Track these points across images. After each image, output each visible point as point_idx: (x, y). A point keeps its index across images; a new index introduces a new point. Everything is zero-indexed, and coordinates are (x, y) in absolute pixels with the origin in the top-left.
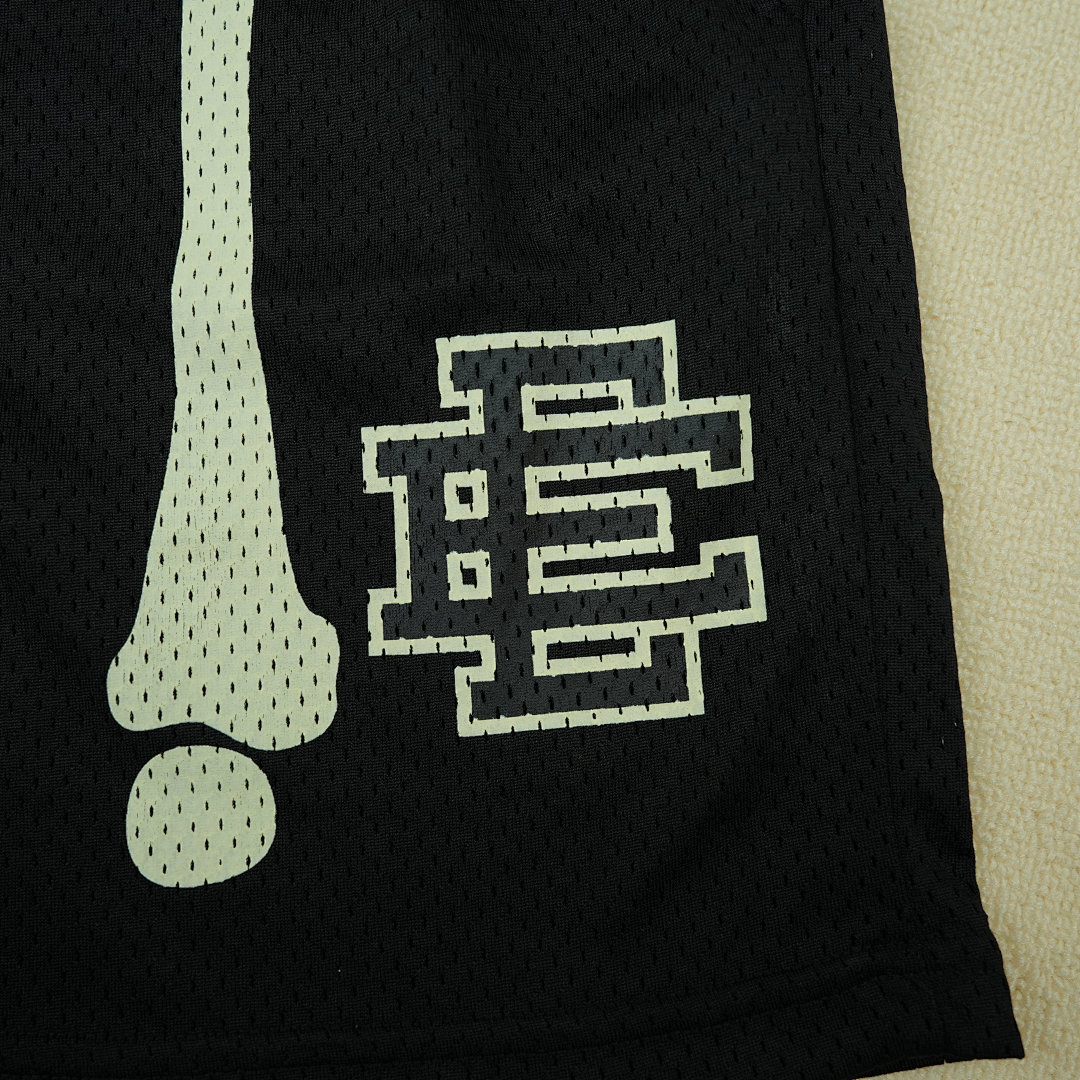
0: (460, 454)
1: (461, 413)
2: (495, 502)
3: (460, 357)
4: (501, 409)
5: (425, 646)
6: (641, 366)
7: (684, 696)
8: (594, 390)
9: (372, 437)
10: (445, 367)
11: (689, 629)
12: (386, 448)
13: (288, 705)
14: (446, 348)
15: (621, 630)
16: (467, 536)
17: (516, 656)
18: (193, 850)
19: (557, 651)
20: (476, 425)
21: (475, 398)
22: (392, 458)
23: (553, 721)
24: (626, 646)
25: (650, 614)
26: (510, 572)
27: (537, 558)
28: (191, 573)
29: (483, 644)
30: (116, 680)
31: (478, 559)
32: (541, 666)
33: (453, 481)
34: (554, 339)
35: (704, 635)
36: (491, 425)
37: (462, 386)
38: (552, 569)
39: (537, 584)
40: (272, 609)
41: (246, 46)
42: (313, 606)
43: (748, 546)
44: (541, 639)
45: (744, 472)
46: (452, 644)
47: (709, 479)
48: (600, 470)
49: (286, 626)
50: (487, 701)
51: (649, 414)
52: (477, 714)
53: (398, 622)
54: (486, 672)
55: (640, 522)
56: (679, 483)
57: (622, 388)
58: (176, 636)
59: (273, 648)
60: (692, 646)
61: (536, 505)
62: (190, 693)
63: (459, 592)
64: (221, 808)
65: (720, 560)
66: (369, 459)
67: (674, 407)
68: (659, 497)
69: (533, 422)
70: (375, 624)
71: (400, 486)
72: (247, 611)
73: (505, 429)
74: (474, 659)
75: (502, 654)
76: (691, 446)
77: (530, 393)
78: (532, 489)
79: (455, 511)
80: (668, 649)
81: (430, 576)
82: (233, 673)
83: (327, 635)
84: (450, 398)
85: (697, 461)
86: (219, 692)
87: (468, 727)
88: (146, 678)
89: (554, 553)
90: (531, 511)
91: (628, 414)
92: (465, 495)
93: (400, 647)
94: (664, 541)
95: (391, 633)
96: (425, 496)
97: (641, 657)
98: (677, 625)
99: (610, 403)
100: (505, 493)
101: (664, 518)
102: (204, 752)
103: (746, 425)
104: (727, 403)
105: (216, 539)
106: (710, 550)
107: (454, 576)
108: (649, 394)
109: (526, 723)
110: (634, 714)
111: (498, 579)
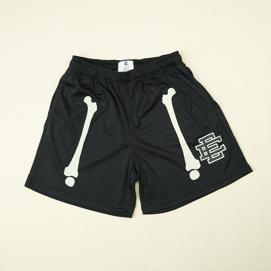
0: (202, 146)
1: (201, 143)
2: (206, 148)
3: (200, 140)
4: (204, 142)
5: (205, 159)
6: (212, 136)
7: (223, 156)
8: (209, 139)
9: (196, 147)
10: (199, 141)
11: (221, 152)
12: (197, 147)
13: (197, 166)
14: (199, 140)
15: (217, 153)
16: (205, 151)
17: (211, 158)
18: (195, 177)
19: (213, 156)
20: (203, 144)
21: (202, 142)
22: (198, 148)
23: (215, 161)
24: (218, 154)
25: (219, 152)
26: (208, 152)
27: (210, 151)
28: (188, 160)
29: (208, 158)
30: (186, 168)
31: (206, 152)
32: (213, 158)
33: (202, 148)
34: (206, 136)
35: (223, 152)
36: (204, 143)
37: (201, 142)
38: (211, 151)
39: (210, 152)
40: (194, 160)
41: (178, 124)
42: (196, 159)
43: (223, 145)
44: (212, 156)
45: (221, 140)
46: (206, 158)
47: (219, 142)
48: (212, 144)
49: (195, 161)
50: (210, 161)
51: (214, 139)
52: (210, 162)
53: (202, 158)
54: (209, 159)
55: (216, 146)
56: (217, 143)
57: (211, 138)
58: (189, 164)
59: (195, 163)
60: (222, 153)
61: (208, 147)
62: (191, 167)
63: (205, 155)
64: (196, 174)
65: (222, 147)
66: (196, 148)
67: (215, 138)
68: (216, 144)
69: (206, 142)
70: (201, 159)
71: (199, 149)
72: (192, 161)
73: (205, 143)
74: (208, 159)
75: (210, 158)
76: (217, 140)
77: (205, 141)
78: (208, 146)
79: (203, 150)
80: (220, 154)
81: (203, 155)
82: (193, 165)
83: (198, 161)
84: (200, 143)
85: (218, 141)
86: (193, 167)
87: (209, 163)
88: (188, 168)
89: (211, 150)
90: (208, 148)
91: (212, 139)
92: (204, 148)
93: (203, 160)
94: (218, 147)
95: (202, 159)
96: (201, 149)
97: (219, 155)
98: (220, 152)
99: (211, 139)
100: (206, 147)
101: (217, 145)
102: (193, 171)
103: (220, 137)
104: (219, 137)
105: (189, 157)
106: (221, 146)
107: (205, 154)
108: (213, 138)
109: (213, 162)
110: (220, 159)
111: (208, 153)
